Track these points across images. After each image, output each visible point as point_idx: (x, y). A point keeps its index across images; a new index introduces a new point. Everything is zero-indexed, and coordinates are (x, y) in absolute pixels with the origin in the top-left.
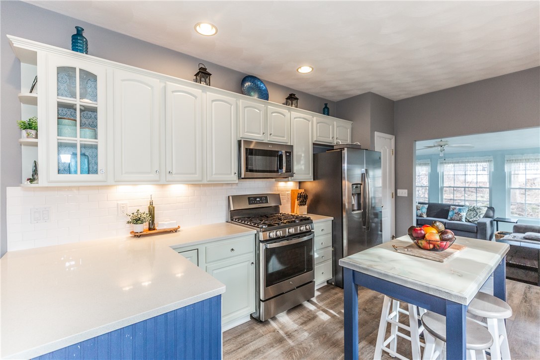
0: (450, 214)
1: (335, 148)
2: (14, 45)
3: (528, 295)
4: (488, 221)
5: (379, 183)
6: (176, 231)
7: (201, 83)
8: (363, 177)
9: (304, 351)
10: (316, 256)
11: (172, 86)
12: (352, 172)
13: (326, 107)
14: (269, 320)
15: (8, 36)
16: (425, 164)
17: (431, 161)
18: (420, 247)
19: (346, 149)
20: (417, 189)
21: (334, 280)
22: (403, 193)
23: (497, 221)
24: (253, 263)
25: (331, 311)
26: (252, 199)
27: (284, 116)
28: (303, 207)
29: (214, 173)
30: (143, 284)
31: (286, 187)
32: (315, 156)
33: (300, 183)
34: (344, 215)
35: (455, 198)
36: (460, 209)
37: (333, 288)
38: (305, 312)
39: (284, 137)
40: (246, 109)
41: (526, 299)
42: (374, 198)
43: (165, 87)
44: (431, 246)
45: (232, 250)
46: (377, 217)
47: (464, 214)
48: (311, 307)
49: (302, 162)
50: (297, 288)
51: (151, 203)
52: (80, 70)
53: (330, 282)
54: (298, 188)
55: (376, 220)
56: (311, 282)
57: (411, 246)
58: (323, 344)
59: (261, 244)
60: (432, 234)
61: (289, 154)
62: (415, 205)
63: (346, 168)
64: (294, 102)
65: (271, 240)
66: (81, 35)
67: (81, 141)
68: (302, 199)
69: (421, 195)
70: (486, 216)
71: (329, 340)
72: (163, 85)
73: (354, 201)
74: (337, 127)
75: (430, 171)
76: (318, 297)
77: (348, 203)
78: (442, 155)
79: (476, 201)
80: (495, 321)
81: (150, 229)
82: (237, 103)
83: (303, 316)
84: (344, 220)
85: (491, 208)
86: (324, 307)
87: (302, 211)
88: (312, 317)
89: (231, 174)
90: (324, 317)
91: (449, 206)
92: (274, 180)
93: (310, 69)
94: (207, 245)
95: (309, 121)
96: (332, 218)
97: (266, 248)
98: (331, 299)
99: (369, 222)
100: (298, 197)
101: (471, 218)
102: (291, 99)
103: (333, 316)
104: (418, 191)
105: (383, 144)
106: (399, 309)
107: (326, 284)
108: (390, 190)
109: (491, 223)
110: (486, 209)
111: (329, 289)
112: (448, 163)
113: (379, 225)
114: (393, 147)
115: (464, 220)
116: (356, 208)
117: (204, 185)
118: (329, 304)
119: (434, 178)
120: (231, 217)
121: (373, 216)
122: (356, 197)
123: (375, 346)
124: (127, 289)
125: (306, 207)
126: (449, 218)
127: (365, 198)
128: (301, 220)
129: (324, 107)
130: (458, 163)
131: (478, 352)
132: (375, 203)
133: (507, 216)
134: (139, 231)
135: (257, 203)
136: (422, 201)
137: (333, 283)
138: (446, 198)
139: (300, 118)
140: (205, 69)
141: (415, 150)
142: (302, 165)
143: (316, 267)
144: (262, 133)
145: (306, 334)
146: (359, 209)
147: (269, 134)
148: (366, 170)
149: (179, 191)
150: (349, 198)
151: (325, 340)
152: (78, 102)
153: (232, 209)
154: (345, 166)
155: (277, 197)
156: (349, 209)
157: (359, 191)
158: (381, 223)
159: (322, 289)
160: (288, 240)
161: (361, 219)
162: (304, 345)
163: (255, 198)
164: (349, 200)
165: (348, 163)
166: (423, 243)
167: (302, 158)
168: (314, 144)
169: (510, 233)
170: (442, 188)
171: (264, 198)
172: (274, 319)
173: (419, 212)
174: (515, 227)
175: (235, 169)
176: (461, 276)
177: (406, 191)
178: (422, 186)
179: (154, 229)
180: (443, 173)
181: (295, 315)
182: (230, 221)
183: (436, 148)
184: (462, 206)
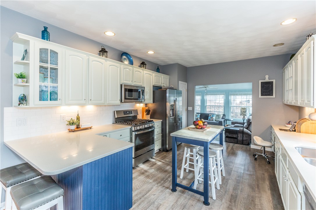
0: (209, 118)
1: (162, 88)
2: (19, 37)
3: (233, 147)
4: (223, 120)
5: (181, 104)
6: (91, 128)
7: (103, 56)
8: (175, 101)
9: (154, 175)
10: (155, 138)
11: (92, 58)
12: (171, 98)
13: (158, 68)
14: (136, 167)
15: (17, 33)
16: (199, 95)
17: (202, 94)
18: (197, 128)
19: (168, 89)
20: (196, 106)
21: (162, 148)
22: (190, 108)
23: (226, 120)
24: (129, 141)
25: (162, 161)
26: (125, 112)
27: (141, 73)
28: (148, 115)
29: (110, 100)
30: (73, 156)
31: (140, 106)
32: (154, 91)
33: (146, 104)
34: (167, 119)
35: (211, 111)
36: (213, 116)
37: (162, 152)
38: (151, 163)
39: (140, 83)
40: (124, 70)
41: (232, 148)
42: (179, 111)
43: (89, 59)
44: (200, 127)
45: (121, 135)
46: (180, 120)
47: (214, 118)
48: (153, 160)
49: (148, 95)
50: (148, 152)
51: (78, 115)
52: (50, 50)
53: (160, 150)
54: (145, 107)
55: (179, 122)
56: (153, 149)
57: (194, 128)
58: (161, 172)
59: (133, 132)
60: (200, 123)
61: (143, 91)
62: (195, 114)
63: (168, 96)
64: (145, 66)
65: (137, 131)
66: (47, 31)
67: (50, 84)
68: (148, 112)
69: (198, 109)
70: (222, 118)
71: (163, 170)
72: (87, 57)
73: (171, 113)
74: (163, 78)
75: (201, 98)
76: (156, 156)
77: (169, 113)
78: (206, 91)
79: (219, 112)
80: (219, 151)
81: (77, 128)
82: (120, 67)
83: (151, 164)
84: (167, 121)
85: (224, 115)
86: (159, 160)
87: (148, 117)
88: (154, 164)
89: (117, 100)
90: (159, 163)
91: (209, 114)
92: (134, 103)
93: (153, 53)
94: (110, 134)
95: (151, 75)
96: (162, 120)
97: (136, 134)
98: (162, 156)
99: (177, 123)
100: (146, 111)
101: (217, 119)
102: (143, 64)
103: (163, 162)
104: (196, 107)
105: (182, 86)
106: (190, 153)
107: (158, 151)
108: (185, 108)
109: (224, 121)
110: (222, 115)
111: (160, 153)
112: (209, 95)
113: (181, 124)
114: (186, 88)
115: (214, 120)
116: (172, 116)
117: (105, 106)
118: (161, 158)
119: (203, 101)
120: (116, 121)
121: (178, 120)
122: (172, 111)
123: (181, 170)
124: (65, 158)
125: (149, 115)
126: (209, 120)
127: (175, 111)
128: (149, 122)
129: (157, 68)
130: (212, 95)
131: (213, 158)
132: (179, 113)
133: (230, 118)
134: (73, 129)
135: (127, 114)
136: (198, 112)
137: (162, 150)
138: (208, 111)
139: (147, 74)
140: (105, 49)
141: (195, 89)
142: (148, 96)
143: (155, 143)
144: (131, 81)
145: (153, 170)
146: (173, 116)
147: (134, 82)
148: (176, 99)
149: (90, 109)
150: (169, 111)
151: (161, 171)
152: (49, 66)
153: (116, 117)
154: (168, 95)
155: (136, 111)
156: (169, 116)
157: (173, 108)
158: (182, 123)
159: (158, 153)
160: (144, 130)
161: (174, 122)
162: (153, 173)
163: (127, 112)
164: (169, 112)
165: (169, 94)
166: (198, 126)
167: (148, 93)
168: (153, 86)
169: (230, 125)
170: (206, 106)
171: (130, 112)
172: (137, 166)
173: (197, 117)
174: (232, 122)
175: (119, 98)
176: (208, 135)
177: (192, 108)
178: (198, 105)
179: (79, 128)
180: (206, 99)
181: (147, 164)
182: (115, 123)
183: (204, 88)
184: (214, 114)
